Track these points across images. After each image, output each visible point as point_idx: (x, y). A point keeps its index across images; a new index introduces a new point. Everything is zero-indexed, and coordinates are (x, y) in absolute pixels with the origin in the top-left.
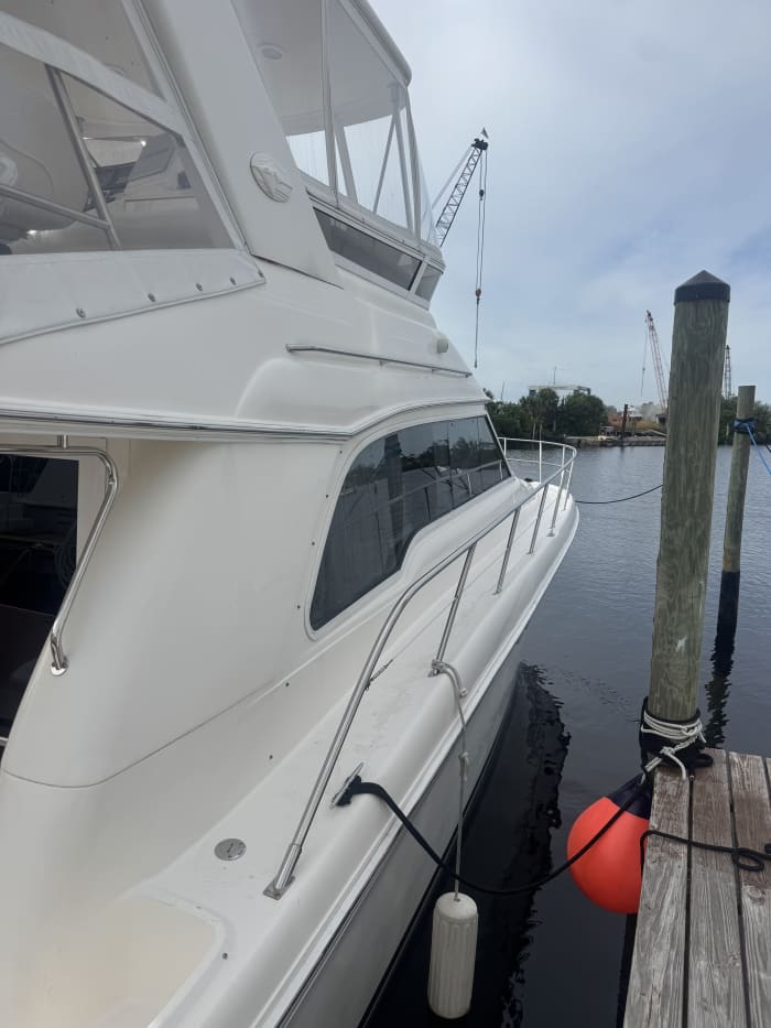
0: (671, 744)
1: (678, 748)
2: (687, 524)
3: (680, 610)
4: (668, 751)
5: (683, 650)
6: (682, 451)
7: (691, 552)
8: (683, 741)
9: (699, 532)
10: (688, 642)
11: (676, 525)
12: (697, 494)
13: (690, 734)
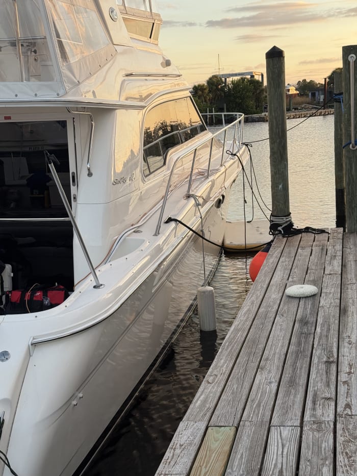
0: (280, 225)
1: (283, 226)
2: (278, 141)
3: (279, 174)
4: (280, 228)
5: (282, 189)
6: (273, 114)
7: (280, 152)
8: (284, 223)
9: (283, 144)
10: (283, 185)
11: (274, 142)
12: (280, 130)
13: (287, 220)
